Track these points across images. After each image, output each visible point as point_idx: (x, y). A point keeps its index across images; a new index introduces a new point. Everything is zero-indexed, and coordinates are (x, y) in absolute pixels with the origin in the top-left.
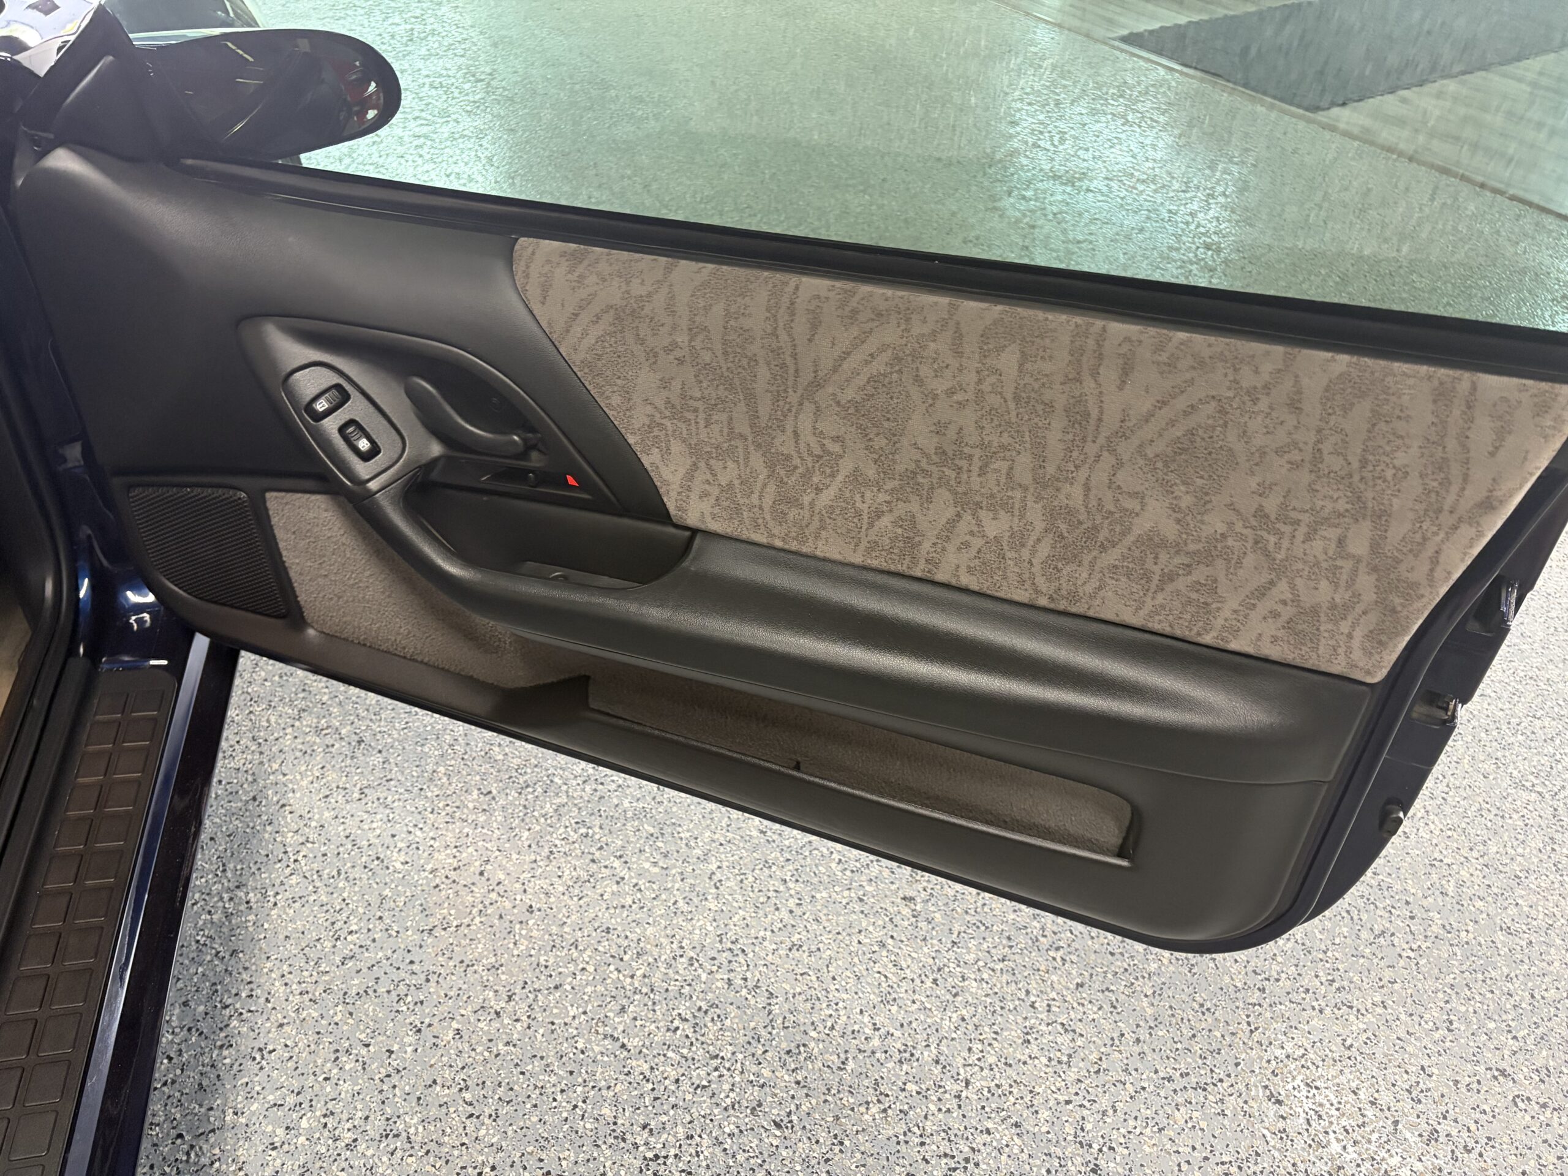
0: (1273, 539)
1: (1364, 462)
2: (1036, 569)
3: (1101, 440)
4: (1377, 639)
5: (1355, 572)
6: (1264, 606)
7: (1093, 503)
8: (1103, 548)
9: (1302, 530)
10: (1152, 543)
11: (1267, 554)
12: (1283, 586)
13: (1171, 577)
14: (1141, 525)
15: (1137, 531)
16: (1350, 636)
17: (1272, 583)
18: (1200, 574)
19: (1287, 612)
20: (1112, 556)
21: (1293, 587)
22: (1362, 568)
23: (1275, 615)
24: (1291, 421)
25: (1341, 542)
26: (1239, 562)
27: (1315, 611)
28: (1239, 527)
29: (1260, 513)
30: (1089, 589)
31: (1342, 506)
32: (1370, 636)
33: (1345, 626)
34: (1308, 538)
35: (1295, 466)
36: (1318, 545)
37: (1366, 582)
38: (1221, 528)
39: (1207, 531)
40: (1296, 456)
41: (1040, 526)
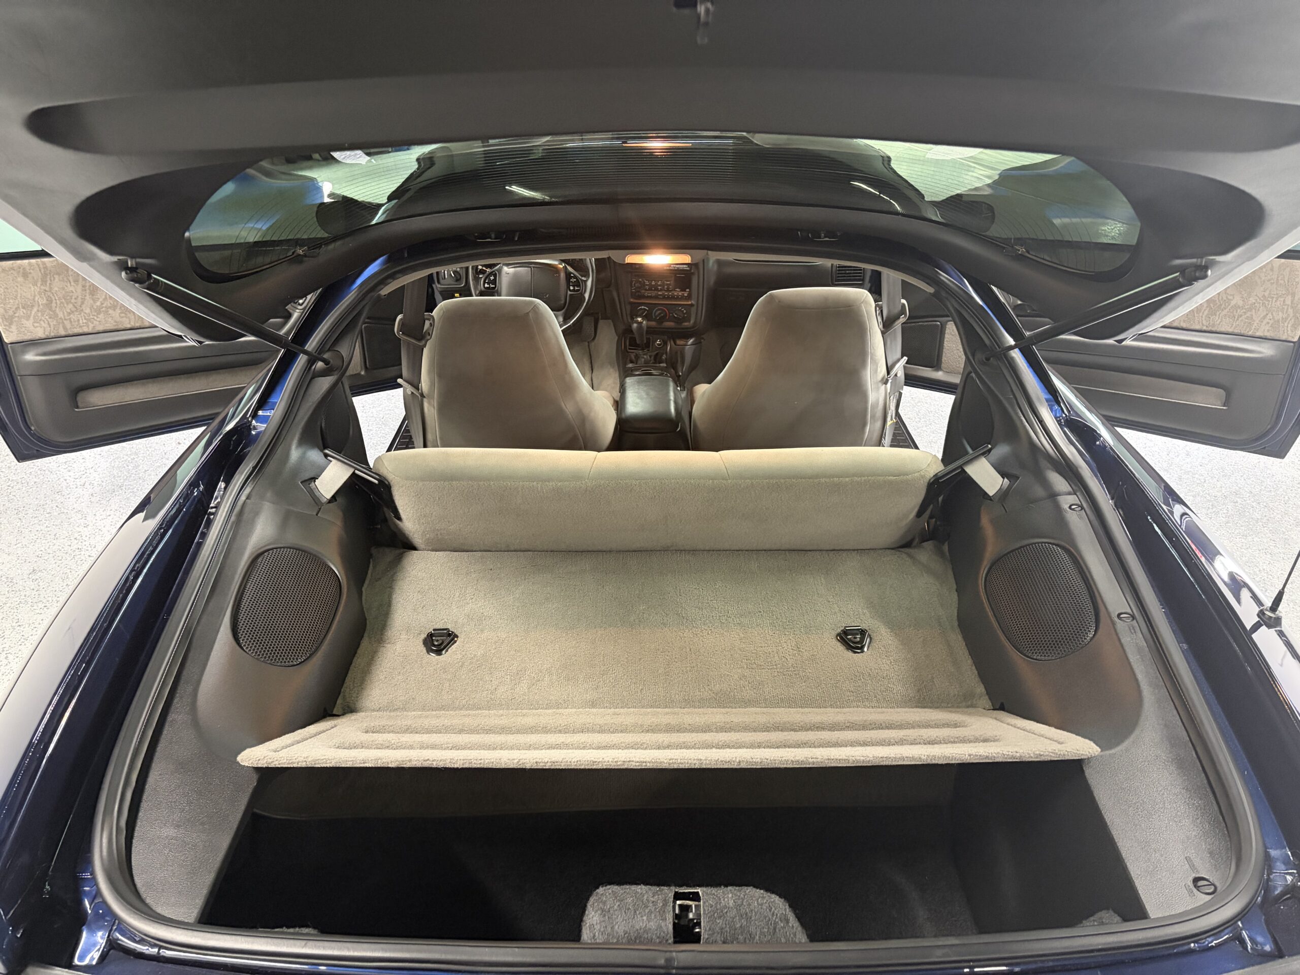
0: (1267, 303)
1: (1288, 282)
2: (1203, 320)
5: (1288, 309)
6: (1266, 320)
7: (1220, 298)
8: (1223, 310)
9: (1274, 299)
10: (1236, 307)
11: (1265, 306)
12: (1270, 315)
13: (1241, 316)
14: (1233, 303)
15: (1231, 305)
16: (1287, 327)
17: (1267, 314)
18: (1248, 314)
19: (1271, 322)
20: (1225, 312)
21: (1272, 315)
22: (1289, 307)
23: (1268, 323)
24: (1271, 273)
25: (1284, 301)
26: (1259, 310)
27: (1278, 321)
28: (1258, 300)
29: (1264, 296)
30: (1218, 322)
31: (1284, 292)
32: (1293, 326)
33: (1286, 324)
34: (1276, 301)
35: (1272, 284)
36: (1278, 303)
37: (1291, 311)
38: (1254, 301)
39: (1250, 302)
40: (1272, 281)
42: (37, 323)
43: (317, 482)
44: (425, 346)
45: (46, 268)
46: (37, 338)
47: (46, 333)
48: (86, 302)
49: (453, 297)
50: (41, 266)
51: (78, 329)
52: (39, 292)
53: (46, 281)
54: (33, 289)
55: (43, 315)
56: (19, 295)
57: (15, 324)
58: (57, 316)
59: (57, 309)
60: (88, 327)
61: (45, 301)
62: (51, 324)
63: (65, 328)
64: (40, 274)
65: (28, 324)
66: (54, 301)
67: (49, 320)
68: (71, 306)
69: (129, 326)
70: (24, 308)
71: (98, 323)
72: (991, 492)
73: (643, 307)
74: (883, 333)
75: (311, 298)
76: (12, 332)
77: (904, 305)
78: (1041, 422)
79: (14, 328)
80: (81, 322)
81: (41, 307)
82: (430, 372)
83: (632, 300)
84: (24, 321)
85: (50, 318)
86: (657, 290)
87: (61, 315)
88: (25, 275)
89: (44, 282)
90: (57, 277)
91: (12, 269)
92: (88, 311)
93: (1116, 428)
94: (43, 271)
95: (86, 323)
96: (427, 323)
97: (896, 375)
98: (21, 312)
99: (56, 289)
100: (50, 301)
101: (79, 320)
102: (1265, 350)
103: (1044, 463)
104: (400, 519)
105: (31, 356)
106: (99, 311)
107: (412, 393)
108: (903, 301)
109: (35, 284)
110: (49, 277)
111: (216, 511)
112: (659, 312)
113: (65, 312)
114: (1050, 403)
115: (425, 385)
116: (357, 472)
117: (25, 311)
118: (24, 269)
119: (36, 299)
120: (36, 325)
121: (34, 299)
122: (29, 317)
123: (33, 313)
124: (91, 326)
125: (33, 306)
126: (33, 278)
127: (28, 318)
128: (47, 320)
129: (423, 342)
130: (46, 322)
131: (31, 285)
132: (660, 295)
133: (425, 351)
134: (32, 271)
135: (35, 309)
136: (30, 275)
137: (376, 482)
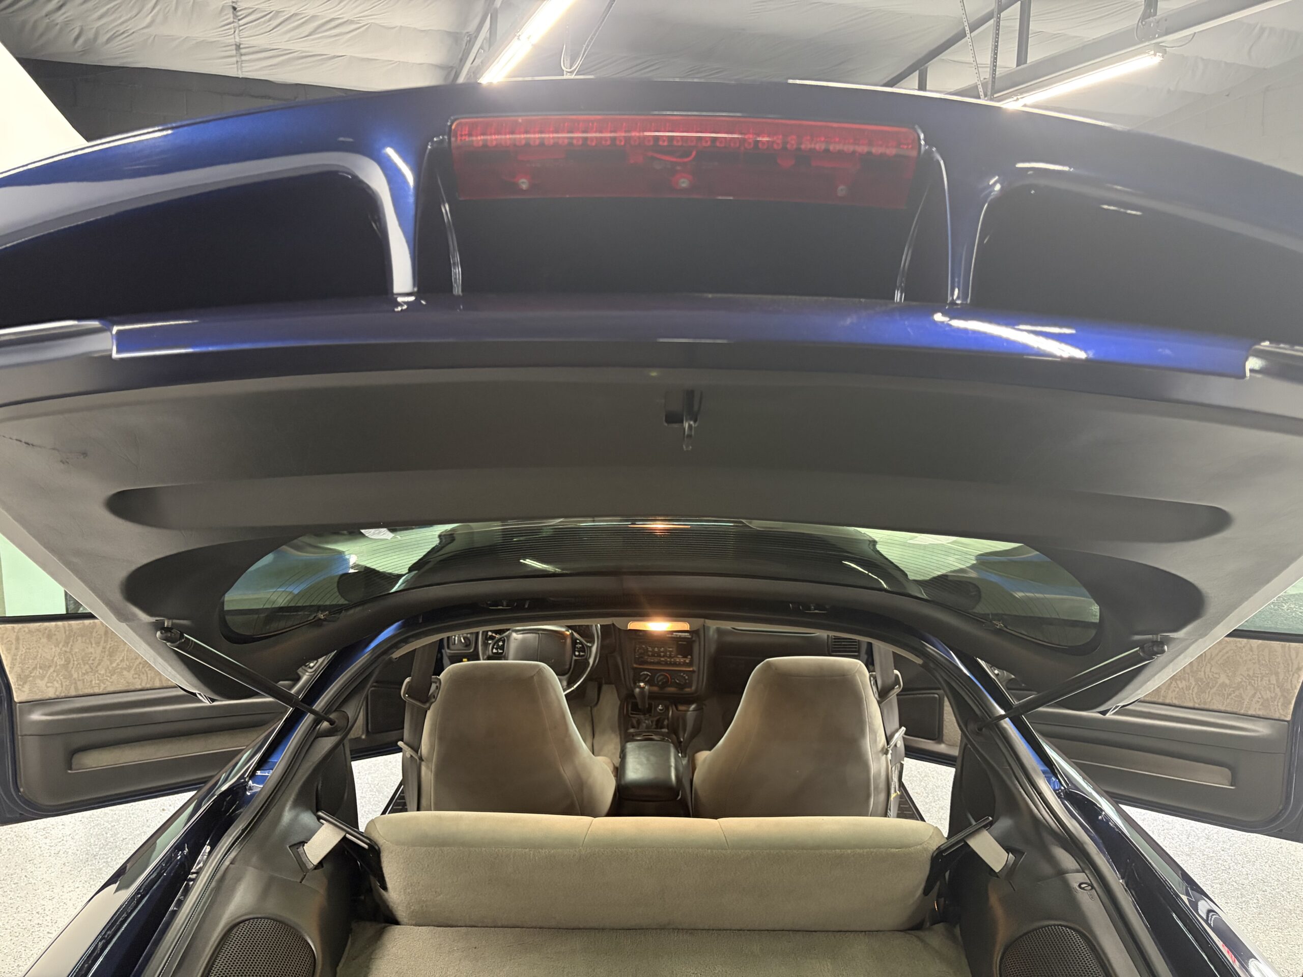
0: (1253, 681)
1: (1269, 661)
2: (1194, 696)
3: (1207, 660)
4: (1286, 705)
5: (1274, 688)
6: (1256, 699)
7: (1207, 676)
9: (1259, 679)
10: (1223, 685)
11: (1253, 686)
12: (1258, 694)
13: (1230, 694)
14: (1220, 681)
15: (1219, 683)
16: (1278, 706)
17: (1255, 693)
18: (1237, 693)
19: (1261, 701)
20: (1214, 690)
21: (1260, 694)
22: (1276, 687)
23: (1258, 702)
24: (1251, 653)
25: (1269, 681)
26: (1246, 689)
27: (1267, 699)
28: (1244, 679)
29: (1248, 675)
30: (1209, 700)
31: (1267, 672)
32: (1282, 705)
33: (1276, 703)
34: (1261, 680)
35: (1254, 663)
36: (1264, 683)
37: (1278, 690)
38: (1240, 680)
39: (1236, 681)
40: (1254, 661)
41: (1194, 683)
42: (51, 683)
43: (306, 846)
44: (429, 708)
45: (71, 630)
46: (47, 697)
47: (57, 693)
48: (102, 664)
49: (461, 661)
50: (67, 629)
51: (89, 690)
52: (60, 653)
53: (69, 643)
54: (54, 650)
55: (57, 675)
56: (39, 655)
57: (28, 684)
58: (71, 676)
59: (73, 670)
60: (99, 687)
61: (62, 662)
62: (64, 684)
63: (76, 689)
64: (64, 636)
65: (41, 683)
66: (72, 662)
67: (63, 680)
68: (87, 666)
69: (139, 687)
70: (41, 668)
71: (110, 684)
72: (997, 868)
73: (646, 673)
74: (879, 703)
75: (323, 661)
76: (24, 692)
77: (897, 676)
78: (1040, 794)
79: (26, 688)
80: (93, 682)
81: (58, 667)
82: (431, 734)
83: (635, 666)
84: (38, 681)
85: (64, 678)
86: (660, 656)
87: (75, 676)
88: (49, 637)
89: (66, 643)
90: (79, 638)
91: (38, 630)
92: (103, 672)
93: (1120, 805)
94: (67, 633)
95: (98, 684)
96: (434, 686)
97: (896, 745)
98: (38, 672)
99: (77, 650)
100: (68, 661)
101: (91, 681)
102: (1261, 729)
103: (1048, 838)
104: (385, 888)
105: (37, 716)
106: (113, 673)
107: (411, 756)
108: (896, 672)
109: (57, 645)
110: (72, 639)
111: (196, 877)
112: (662, 677)
113: (80, 673)
114: (1047, 776)
115: (424, 748)
116: (348, 836)
117: (41, 671)
118: (50, 630)
119: (55, 659)
120: (49, 685)
121: (53, 660)
122: (44, 676)
123: (49, 673)
124: (103, 686)
125: (50, 666)
126: (57, 640)
127: (42, 677)
128: (61, 681)
129: (428, 705)
130: (60, 682)
131: (53, 647)
132: (663, 661)
133: (429, 714)
134: (56, 633)
135: (52, 670)
136: (54, 637)
137: (366, 846)
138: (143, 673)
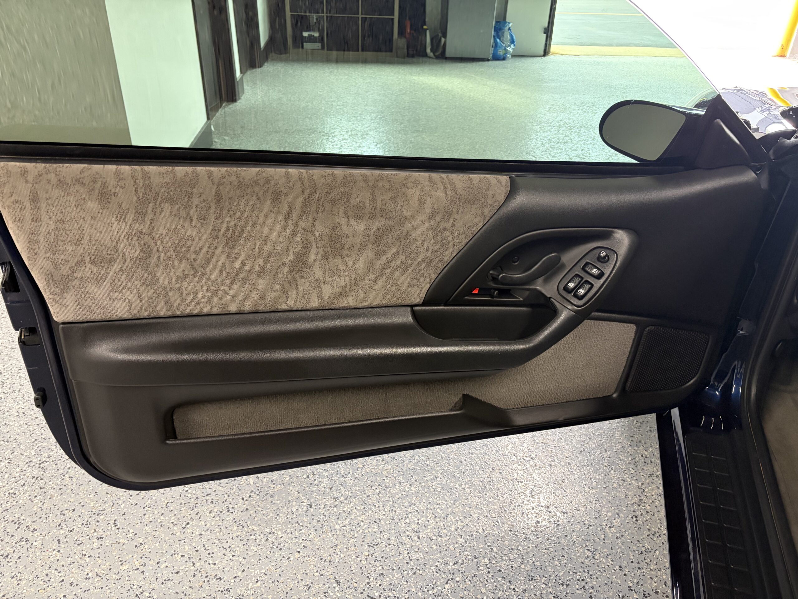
42: (118, 292)
45: (148, 187)
46: (115, 318)
47: (133, 312)
48: (214, 260)
50: (140, 182)
51: (192, 307)
52: (128, 234)
54: (115, 227)
55: (129, 279)
56: (87, 237)
57: (72, 292)
58: (155, 281)
59: (159, 269)
60: (211, 304)
61: (137, 253)
62: (145, 295)
63: (168, 303)
64: (135, 199)
65: (98, 291)
66: (155, 255)
67: (142, 289)
68: (185, 265)
70: (93, 262)
76: (66, 306)
79: (70, 299)
80: (200, 295)
81: (128, 263)
84: (91, 288)
85: (144, 284)
87: (164, 281)
89: (140, 215)
90: (167, 207)
91: (79, 181)
92: (215, 276)
95: (208, 298)
98: (88, 270)
99: (163, 231)
100: (147, 252)
101: (195, 293)
105: (103, 351)
109: (121, 217)
110: (151, 205)
113: (173, 277)
117: (94, 269)
118: (104, 185)
119: (122, 246)
120: (114, 295)
121: (115, 247)
122: (103, 279)
123: (112, 273)
124: (217, 302)
125: (112, 260)
127: (99, 281)
128: (137, 289)
130: (135, 292)
131: (114, 220)
134: (118, 190)
135: (116, 267)
136: (113, 199)
138: (290, 284)
